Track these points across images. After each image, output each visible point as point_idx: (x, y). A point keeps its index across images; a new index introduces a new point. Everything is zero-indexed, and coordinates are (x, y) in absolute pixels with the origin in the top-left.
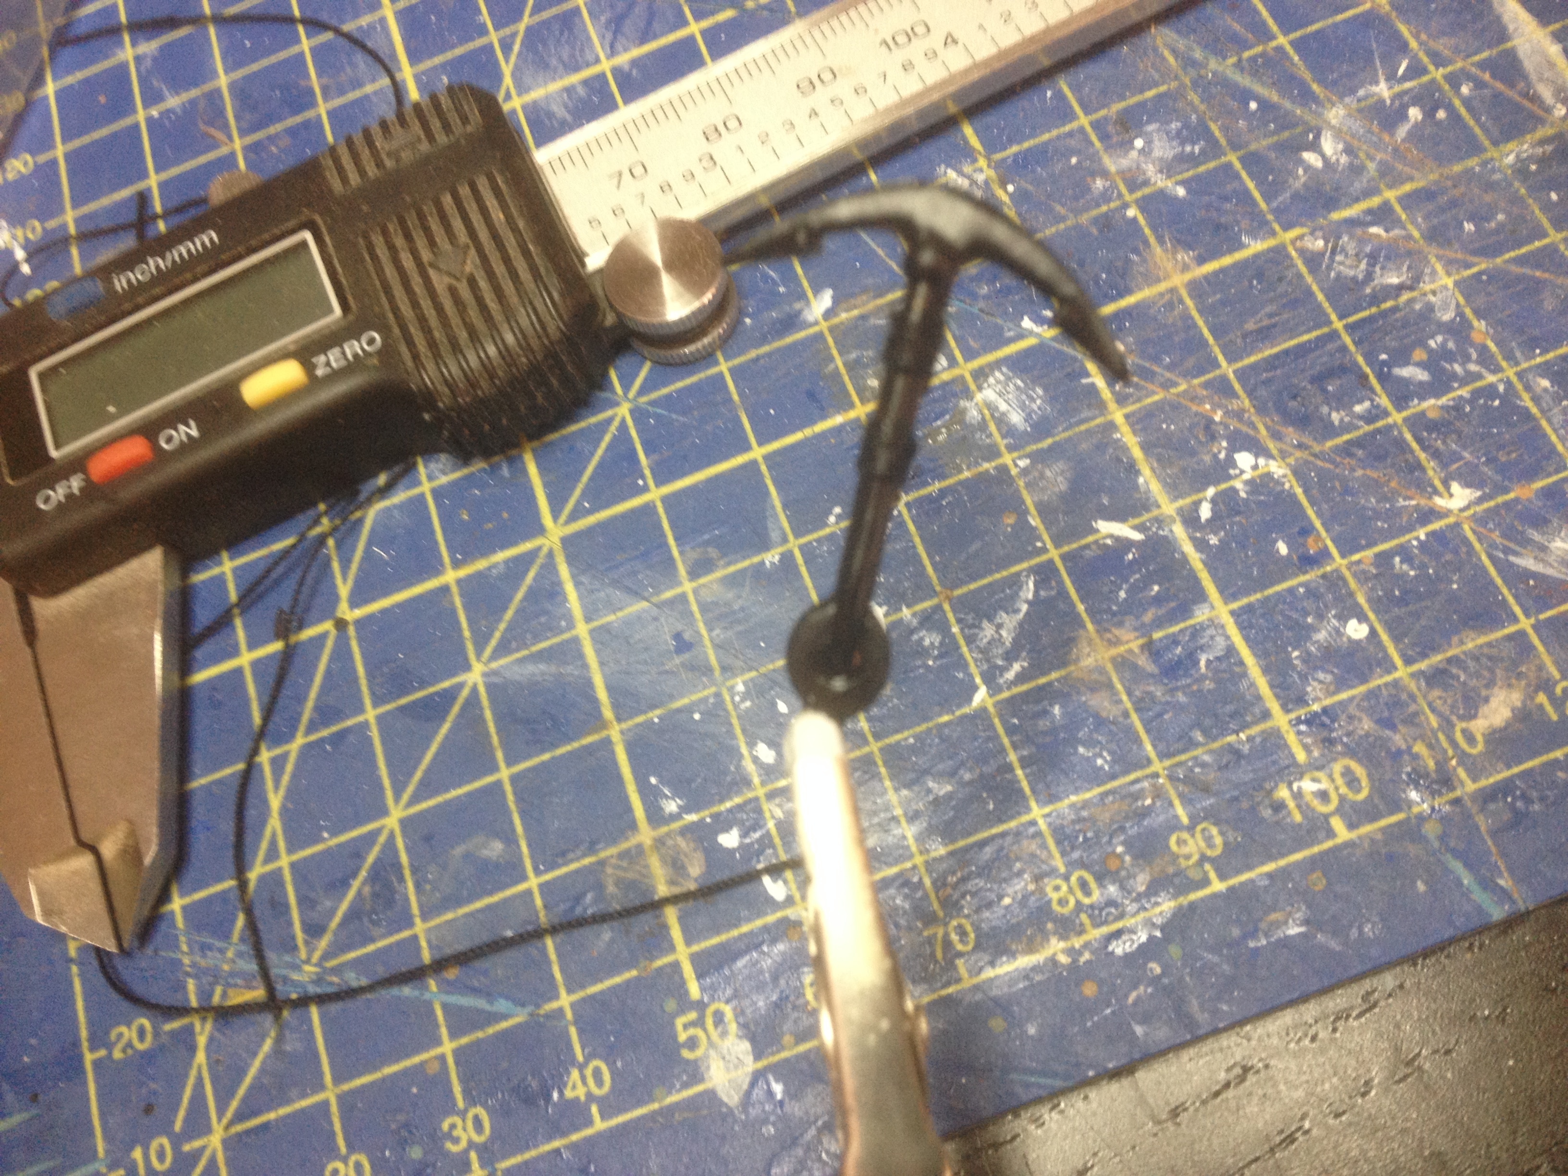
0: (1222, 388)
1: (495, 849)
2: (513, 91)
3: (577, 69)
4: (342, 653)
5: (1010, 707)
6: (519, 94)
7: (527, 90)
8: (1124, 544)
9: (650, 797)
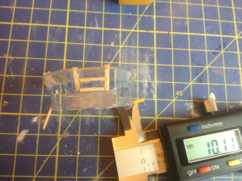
2: (81, 113)
3: (94, 114)
6: (82, 114)
7: (84, 114)
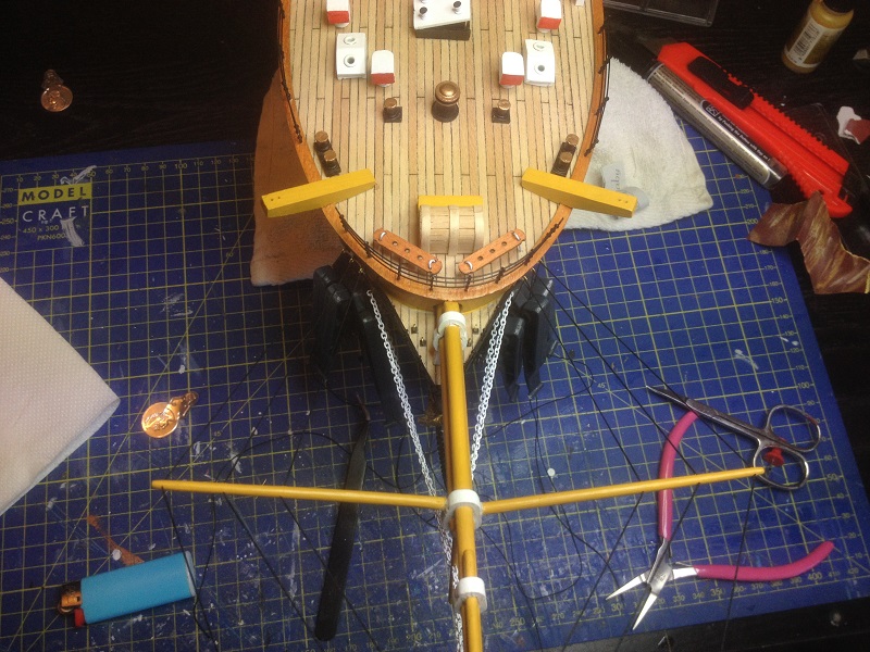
0: (214, 589)
1: (60, 643)
4: (41, 595)
5: (157, 641)
8: (186, 615)
9: (90, 641)
